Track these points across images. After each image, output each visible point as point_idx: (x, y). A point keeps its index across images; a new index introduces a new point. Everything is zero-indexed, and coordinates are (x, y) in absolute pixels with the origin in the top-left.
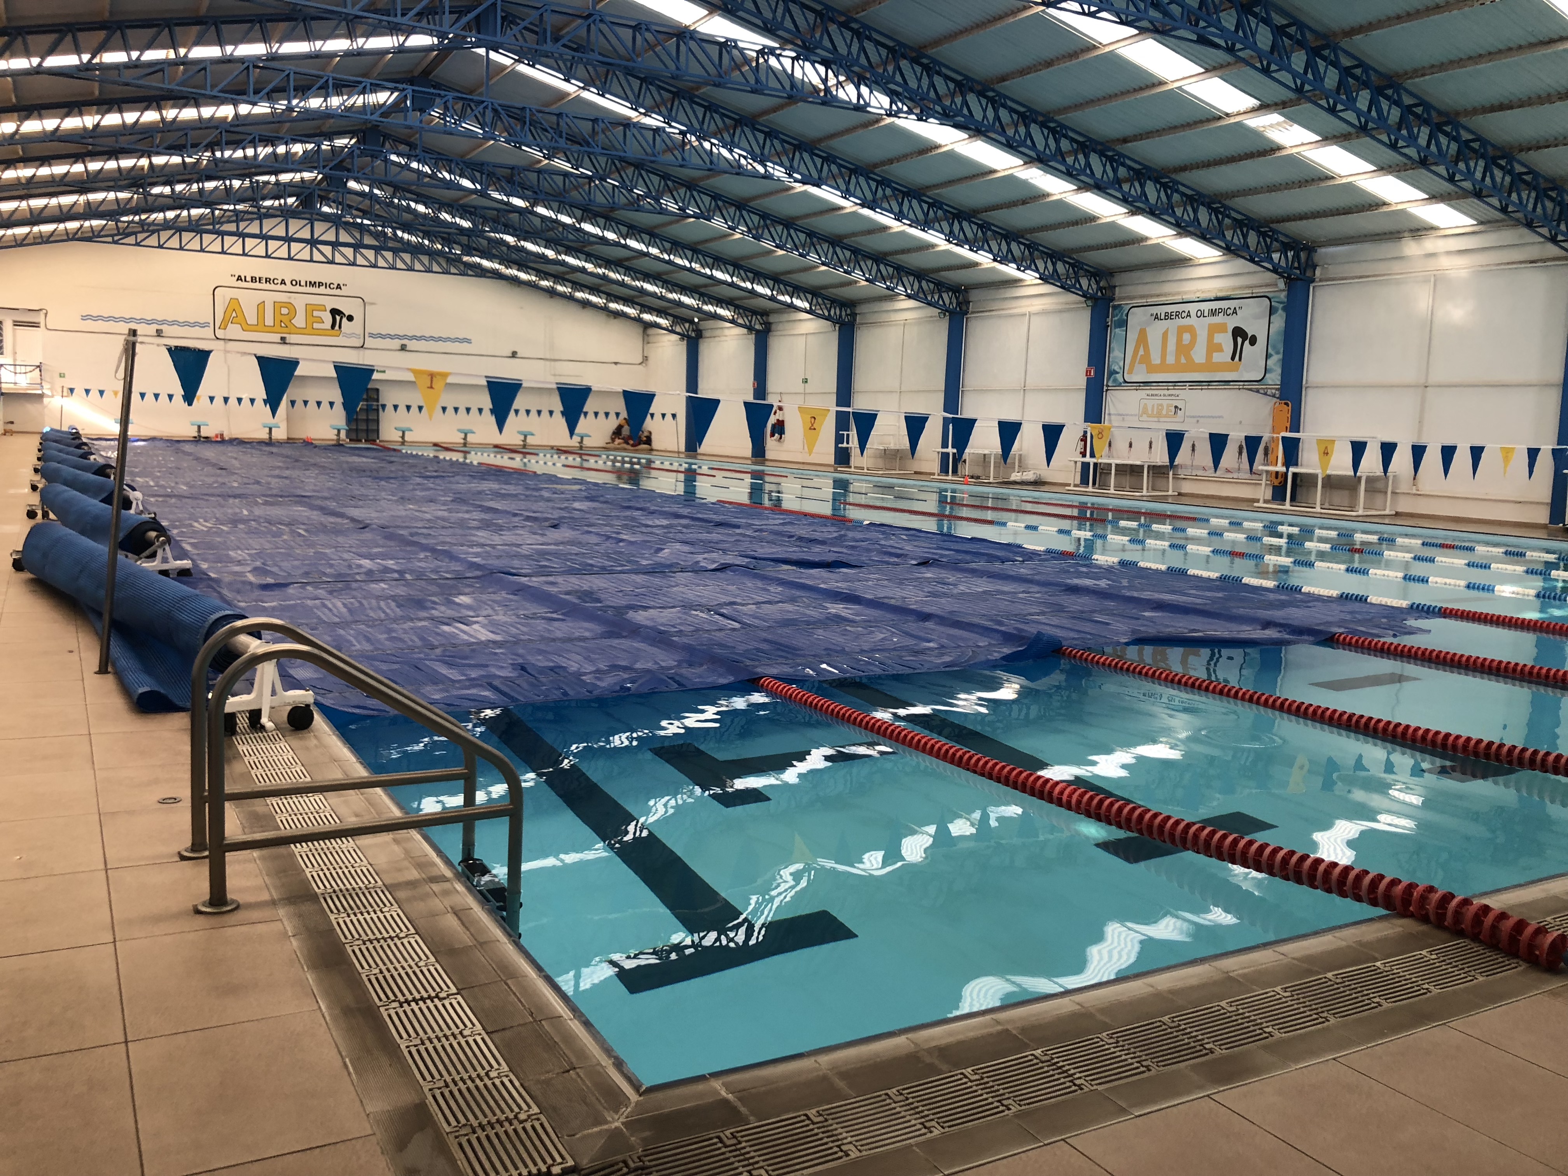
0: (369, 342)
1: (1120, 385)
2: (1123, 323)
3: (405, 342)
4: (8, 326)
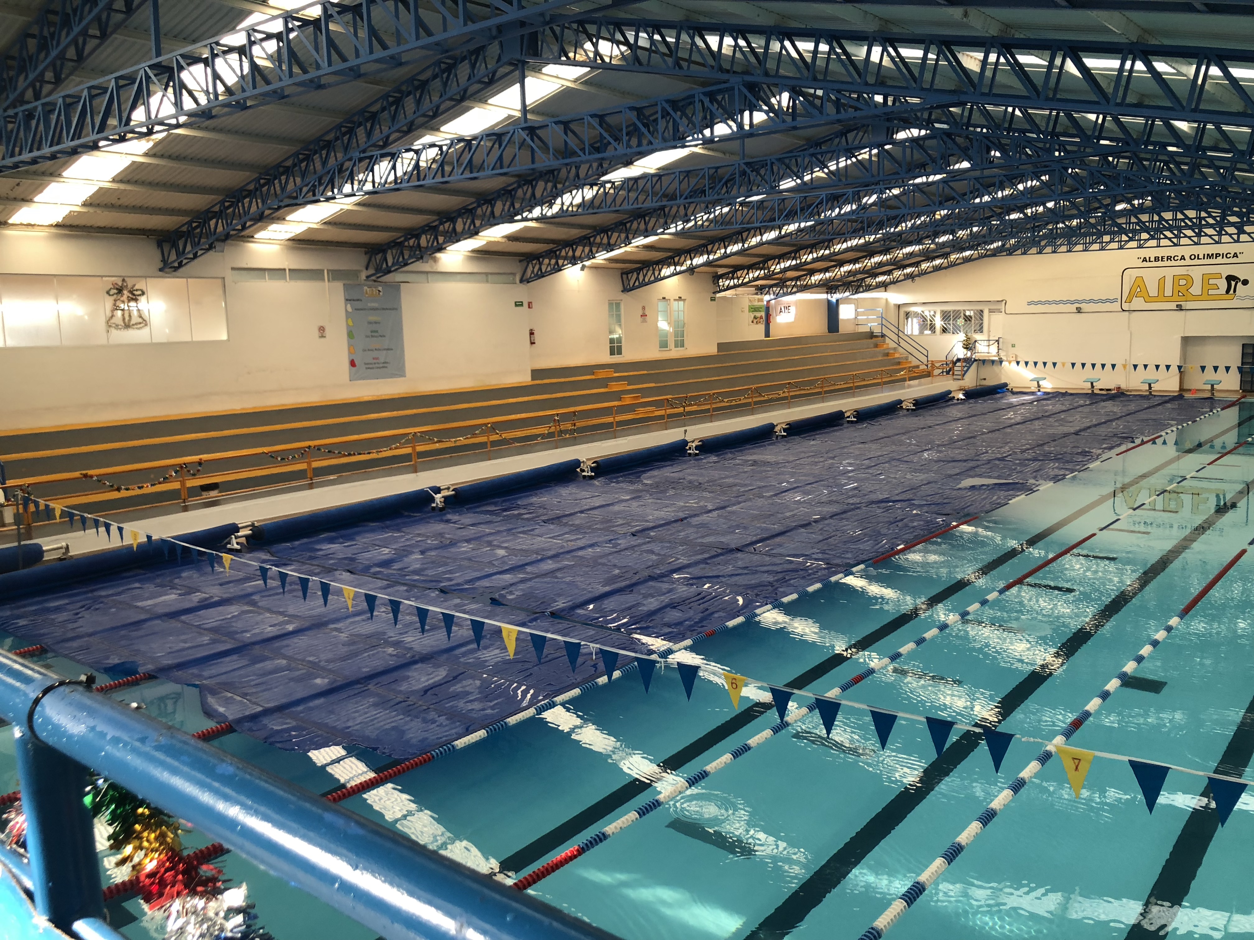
4: (986, 313)
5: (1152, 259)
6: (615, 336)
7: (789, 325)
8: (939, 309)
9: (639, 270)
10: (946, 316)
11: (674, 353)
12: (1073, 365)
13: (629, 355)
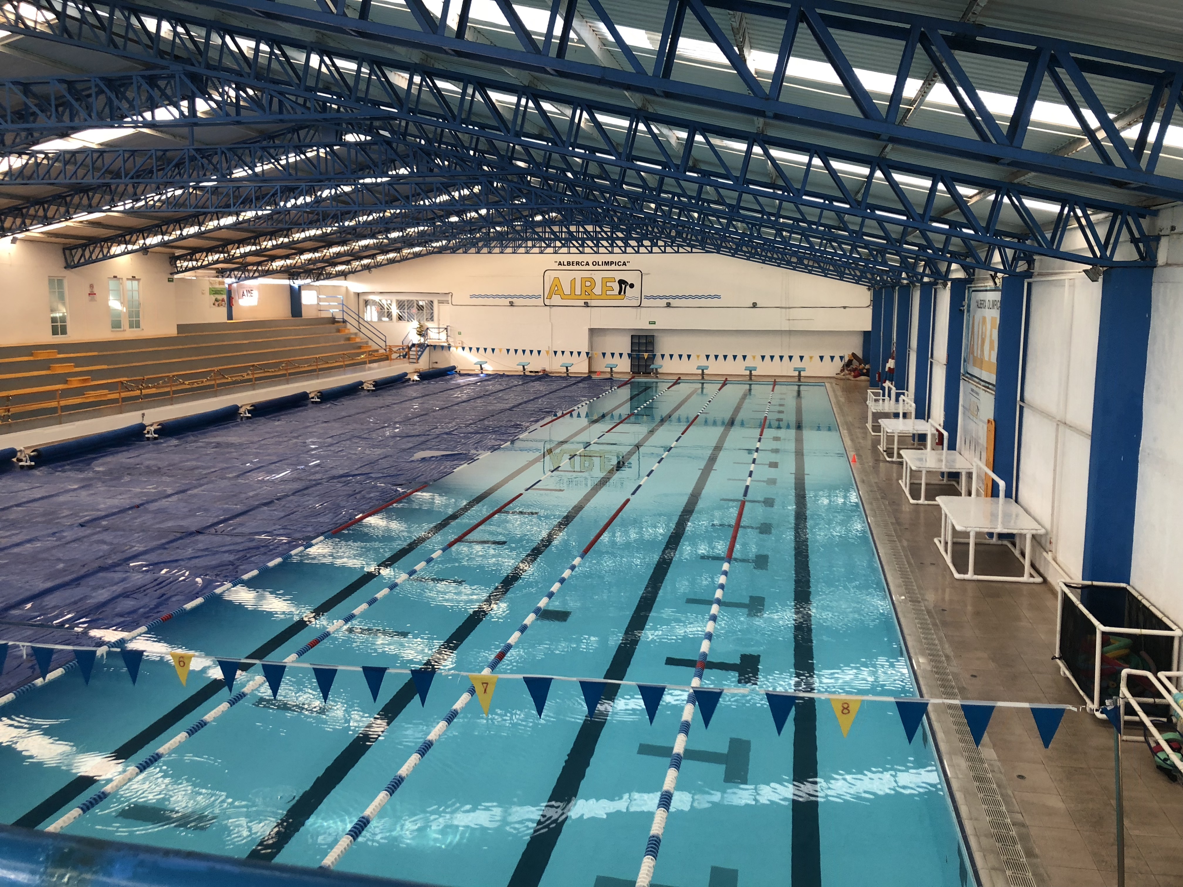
0: (645, 302)
1: (965, 374)
2: (969, 308)
3: (670, 301)
4: (436, 304)
5: (566, 263)
6: (58, 315)
7: (252, 309)
8: (394, 298)
9: (84, 247)
10: (401, 305)
11: (129, 334)
12: (508, 350)
13: (74, 335)
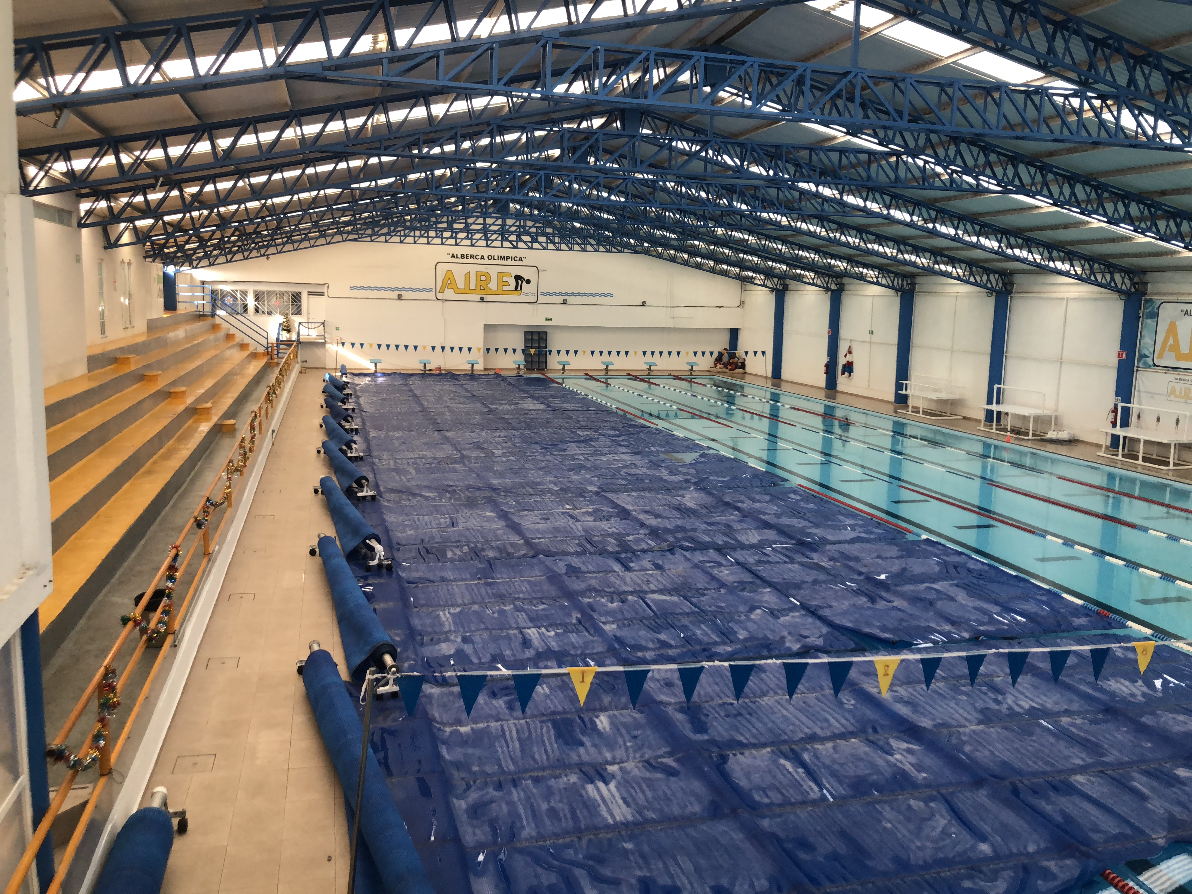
0: (541, 299)
1: (1150, 367)
2: (1155, 315)
3: (566, 298)
4: (304, 297)
5: (459, 256)
8: (250, 288)
10: (258, 297)
